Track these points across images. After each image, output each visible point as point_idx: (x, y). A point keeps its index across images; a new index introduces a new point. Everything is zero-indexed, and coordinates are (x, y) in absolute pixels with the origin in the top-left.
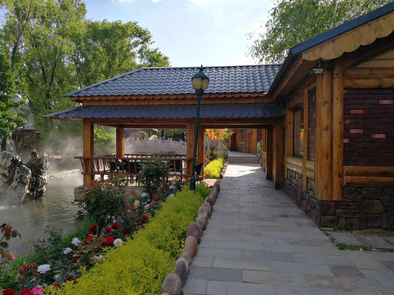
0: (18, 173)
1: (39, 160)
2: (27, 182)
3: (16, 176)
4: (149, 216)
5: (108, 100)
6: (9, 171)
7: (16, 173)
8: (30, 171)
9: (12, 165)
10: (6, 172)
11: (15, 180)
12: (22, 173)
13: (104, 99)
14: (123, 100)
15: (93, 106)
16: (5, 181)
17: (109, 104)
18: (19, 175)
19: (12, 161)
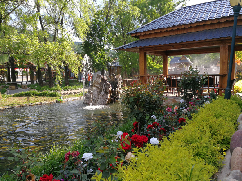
0: (104, 87)
1: (116, 79)
2: (109, 92)
3: (104, 88)
4: (187, 118)
5: (156, 33)
6: (100, 85)
7: (103, 86)
8: (111, 85)
9: (102, 82)
10: (98, 85)
11: (103, 90)
12: (106, 86)
13: (153, 32)
14: (167, 31)
15: (146, 39)
16: (98, 91)
17: (157, 36)
18: (105, 88)
19: (101, 79)
